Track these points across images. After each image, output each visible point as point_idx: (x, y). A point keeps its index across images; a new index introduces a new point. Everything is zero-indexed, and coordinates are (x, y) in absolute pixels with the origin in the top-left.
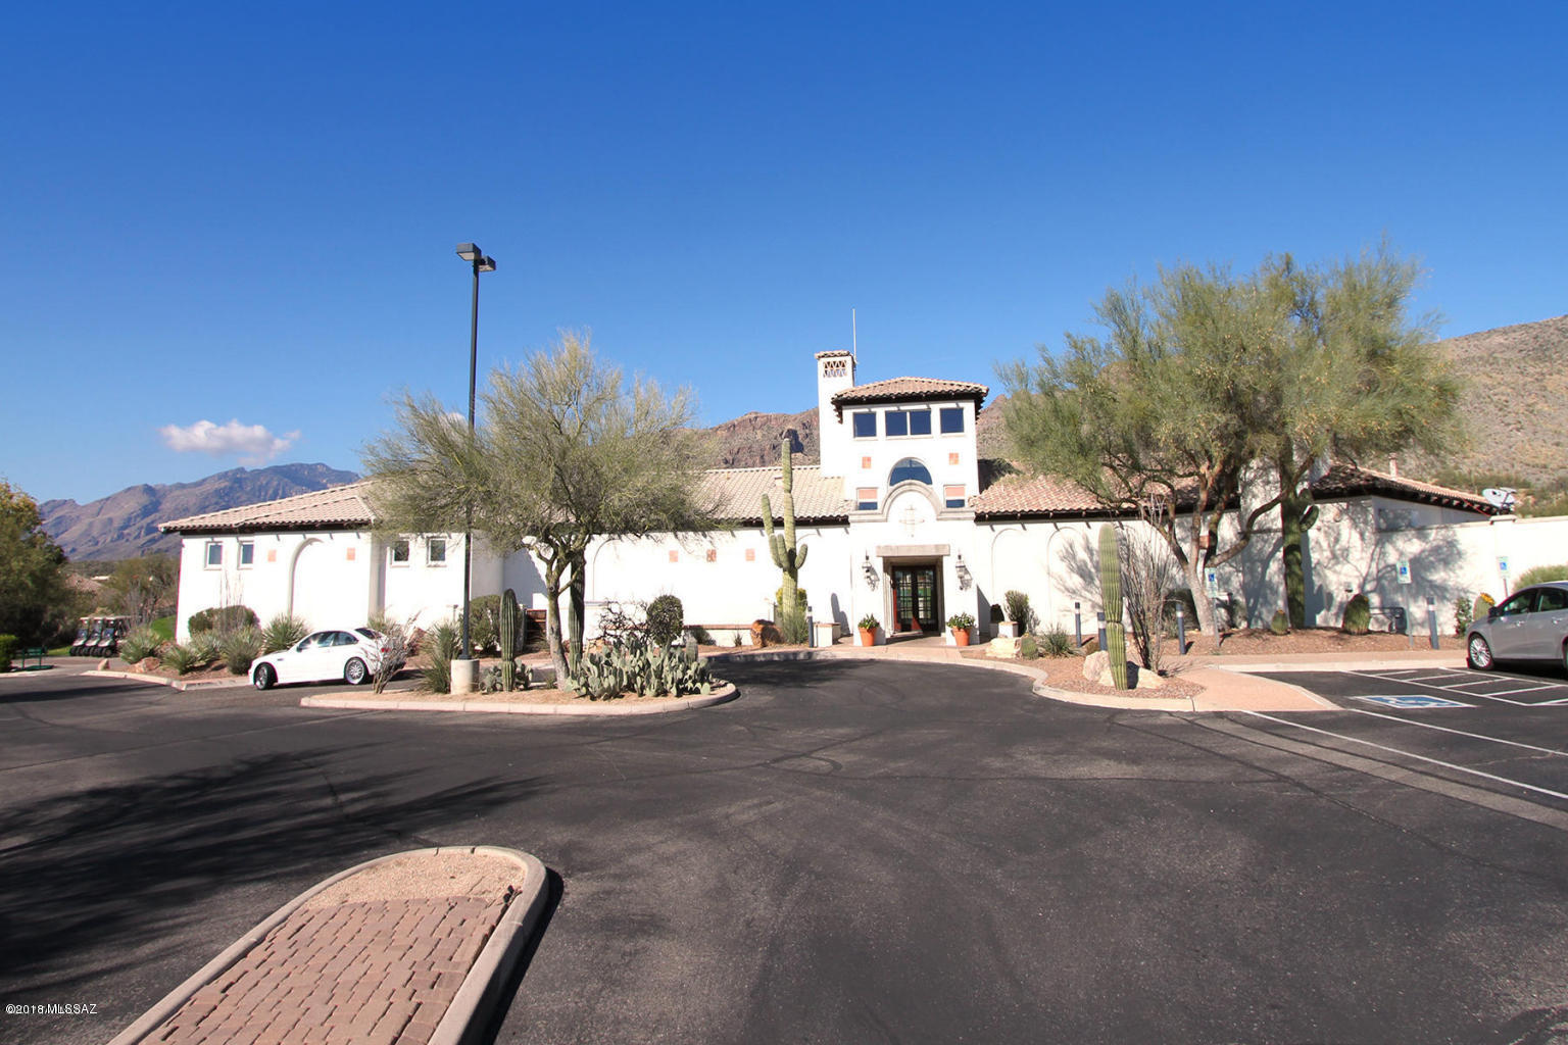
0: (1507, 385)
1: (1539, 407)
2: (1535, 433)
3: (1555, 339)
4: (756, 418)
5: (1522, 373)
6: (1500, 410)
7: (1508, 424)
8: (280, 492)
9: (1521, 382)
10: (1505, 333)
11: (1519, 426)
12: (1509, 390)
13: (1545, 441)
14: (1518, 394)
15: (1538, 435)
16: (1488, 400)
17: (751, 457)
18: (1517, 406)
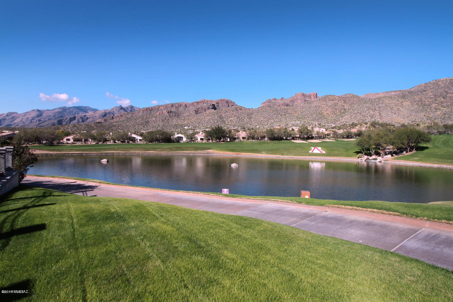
0: (393, 103)
1: (400, 109)
2: (399, 115)
3: (407, 94)
4: (204, 101)
5: (398, 101)
6: (391, 109)
7: (392, 113)
8: (77, 113)
9: (397, 103)
10: (395, 92)
11: (395, 113)
12: (394, 105)
13: (401, 117)
14: (396, 106)
15: (399, 116)
16: (388, 106)
17: (202, 110)
18: (395, 109)
